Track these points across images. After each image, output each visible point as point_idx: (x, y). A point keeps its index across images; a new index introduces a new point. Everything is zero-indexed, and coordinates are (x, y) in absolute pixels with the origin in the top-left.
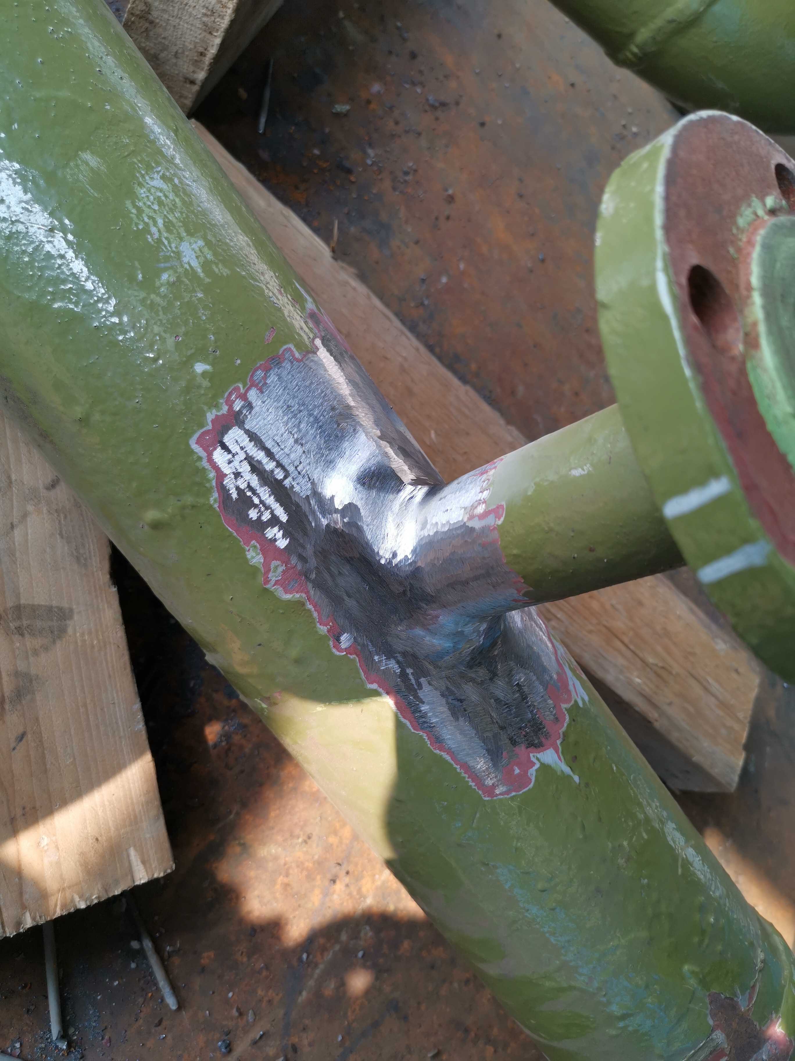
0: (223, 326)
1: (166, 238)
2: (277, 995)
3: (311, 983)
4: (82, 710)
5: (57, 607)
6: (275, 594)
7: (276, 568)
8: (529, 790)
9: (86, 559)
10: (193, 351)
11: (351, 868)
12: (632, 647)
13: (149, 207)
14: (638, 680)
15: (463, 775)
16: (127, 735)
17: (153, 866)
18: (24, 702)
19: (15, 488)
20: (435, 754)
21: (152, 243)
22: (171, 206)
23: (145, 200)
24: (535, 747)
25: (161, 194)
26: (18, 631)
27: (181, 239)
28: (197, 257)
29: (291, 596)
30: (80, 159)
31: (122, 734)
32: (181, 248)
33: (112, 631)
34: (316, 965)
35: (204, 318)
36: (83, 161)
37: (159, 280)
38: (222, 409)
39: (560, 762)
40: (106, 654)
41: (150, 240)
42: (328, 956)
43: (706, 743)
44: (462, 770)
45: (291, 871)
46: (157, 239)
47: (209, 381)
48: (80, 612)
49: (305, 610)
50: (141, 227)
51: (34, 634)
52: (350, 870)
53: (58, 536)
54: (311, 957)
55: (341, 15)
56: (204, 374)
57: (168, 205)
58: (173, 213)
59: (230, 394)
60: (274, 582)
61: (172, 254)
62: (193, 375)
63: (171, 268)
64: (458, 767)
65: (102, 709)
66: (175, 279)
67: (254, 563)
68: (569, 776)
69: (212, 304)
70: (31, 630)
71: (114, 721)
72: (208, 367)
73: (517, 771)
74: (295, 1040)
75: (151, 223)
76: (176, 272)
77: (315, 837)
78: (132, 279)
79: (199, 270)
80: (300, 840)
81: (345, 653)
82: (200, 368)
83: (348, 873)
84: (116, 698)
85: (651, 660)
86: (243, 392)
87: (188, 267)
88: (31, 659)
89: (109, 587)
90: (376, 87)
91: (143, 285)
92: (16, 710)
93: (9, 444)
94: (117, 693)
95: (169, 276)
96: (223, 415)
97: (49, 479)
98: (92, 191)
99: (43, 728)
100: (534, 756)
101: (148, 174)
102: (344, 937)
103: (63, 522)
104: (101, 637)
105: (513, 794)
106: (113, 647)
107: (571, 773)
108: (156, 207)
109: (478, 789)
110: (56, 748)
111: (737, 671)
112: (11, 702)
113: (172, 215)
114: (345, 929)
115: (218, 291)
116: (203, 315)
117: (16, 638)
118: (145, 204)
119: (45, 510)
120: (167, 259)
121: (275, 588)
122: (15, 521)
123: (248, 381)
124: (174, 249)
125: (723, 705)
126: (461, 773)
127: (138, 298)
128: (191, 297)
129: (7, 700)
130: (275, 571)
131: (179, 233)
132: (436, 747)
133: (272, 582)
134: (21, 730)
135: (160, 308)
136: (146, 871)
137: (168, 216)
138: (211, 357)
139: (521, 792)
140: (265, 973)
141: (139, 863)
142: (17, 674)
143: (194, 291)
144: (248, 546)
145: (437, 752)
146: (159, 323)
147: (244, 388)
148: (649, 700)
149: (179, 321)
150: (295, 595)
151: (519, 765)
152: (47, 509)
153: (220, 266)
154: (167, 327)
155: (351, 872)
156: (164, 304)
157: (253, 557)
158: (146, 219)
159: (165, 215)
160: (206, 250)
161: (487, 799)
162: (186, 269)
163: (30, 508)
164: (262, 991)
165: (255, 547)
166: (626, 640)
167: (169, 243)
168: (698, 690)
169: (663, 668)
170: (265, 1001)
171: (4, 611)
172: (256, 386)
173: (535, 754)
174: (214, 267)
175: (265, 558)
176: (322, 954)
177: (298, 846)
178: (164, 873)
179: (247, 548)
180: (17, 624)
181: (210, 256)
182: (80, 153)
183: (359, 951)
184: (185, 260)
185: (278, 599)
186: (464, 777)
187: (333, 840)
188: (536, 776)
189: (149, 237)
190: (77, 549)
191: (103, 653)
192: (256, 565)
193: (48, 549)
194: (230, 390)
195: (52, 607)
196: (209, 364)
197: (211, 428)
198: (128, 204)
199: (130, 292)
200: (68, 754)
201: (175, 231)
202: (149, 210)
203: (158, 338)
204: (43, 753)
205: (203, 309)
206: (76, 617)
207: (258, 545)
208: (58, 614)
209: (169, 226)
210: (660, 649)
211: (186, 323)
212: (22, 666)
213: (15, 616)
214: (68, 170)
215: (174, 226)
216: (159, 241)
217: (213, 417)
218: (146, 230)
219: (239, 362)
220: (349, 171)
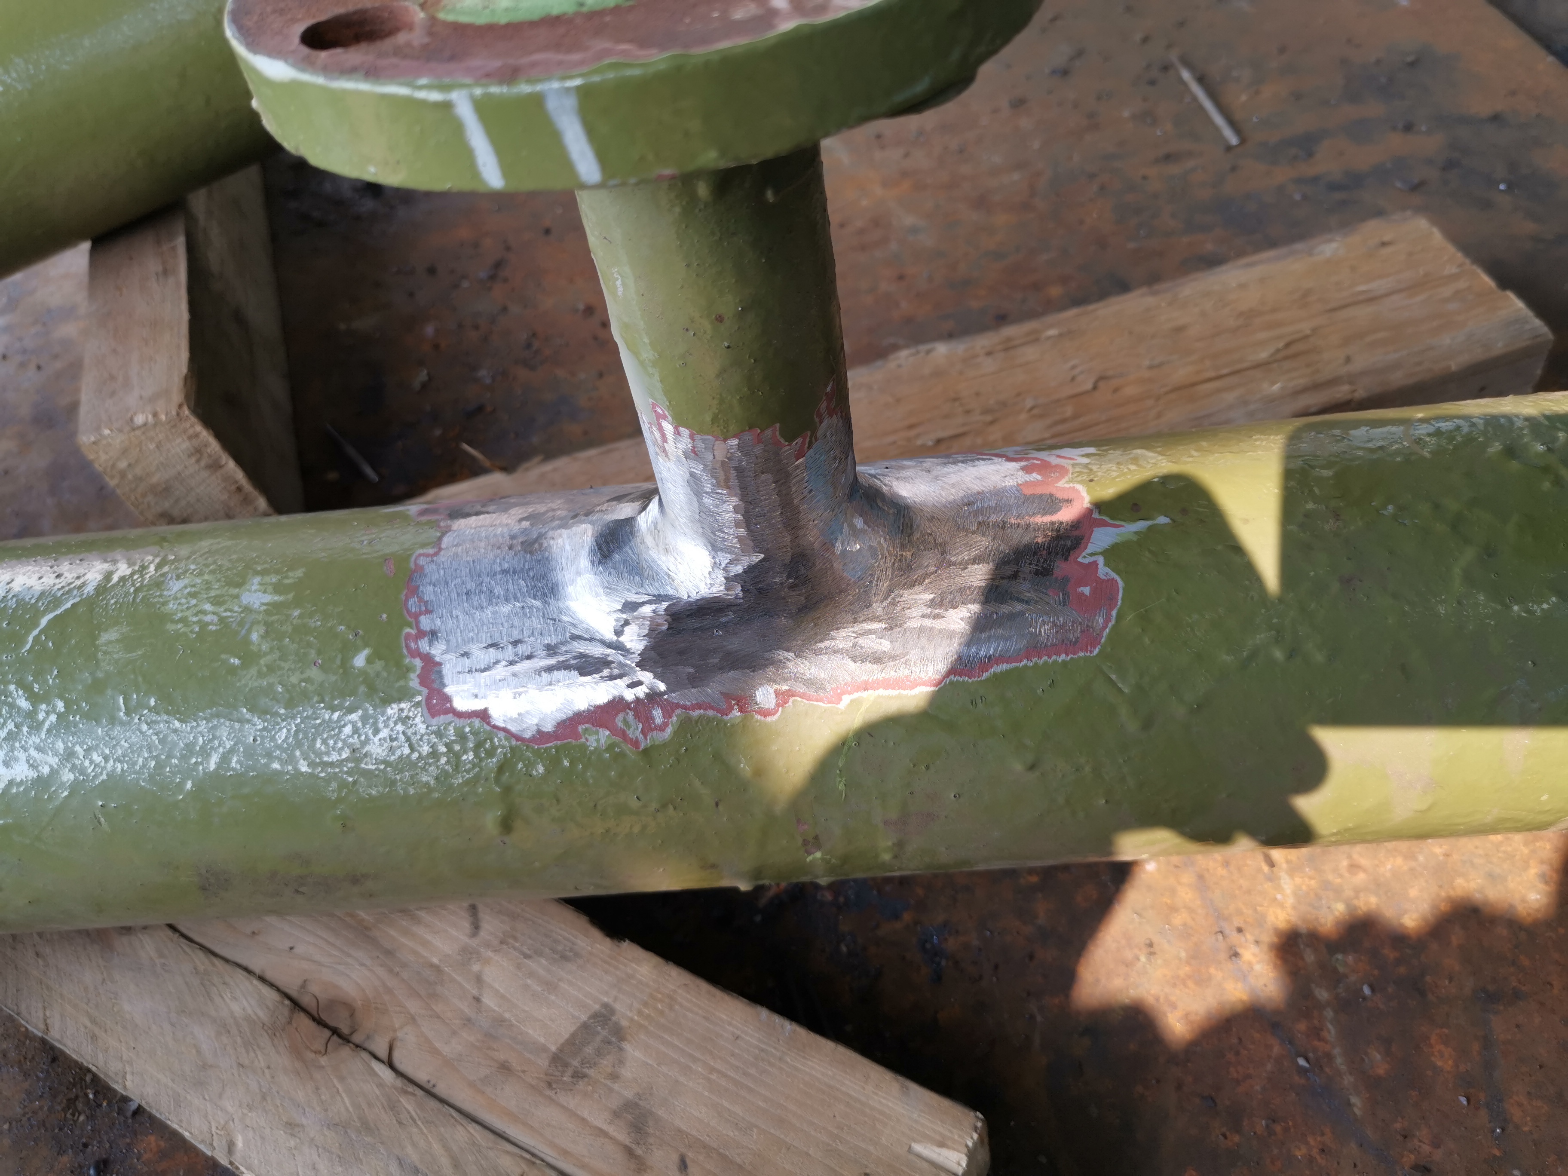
0: (341, 609)
1: (225, 611)
2: (1323, 1134)
3: (1348, 1080)
4: (714, 1077)
5: (590, 1018)
6: (657, 743)
7: (625, 722)
8: (1124, 589)
9: (571, 950)
10: (340, 656)
11: (1237, 922)
12: (1225, 371)
13: (188, 608)
14: (1276, 387)
15: (1041, 662)
16: (784, 1049)
17: (956, 1137)
18: (651, 1131)
19: (446, 967)
20: (987, 680)
21: (218, 627)
22: (204, 587)
23: (180, 608)
24: (1075, 548)
25: (188, 590)
26: (578, 1077)
27: (237, 597)
28: (265, 592)
29: (670, 726)
30: (102, 646)
31: (778, 1054)
32: (244, 602)
33: (665, 979)
34: (1329, 1057)
35: (319, 623)
36: (105, 645)
37: (254, 644)
38: (416, 666)
39: (1121, 528)
40: (681, 1005)
41: (214, 628)
42: (1331, 1031)
43: (1446, 340)
44: (1034, 660)
45: (1173, 998)
46: (219, 620)
47: (380, 659)
48: (616, 999)
49: (697, 722)
50: (197, 629)
51: (595, 1063)
52: (1239, 925)
53: (525, 960)
54: (1311, 1055)
55: (342, 326)
56: (369, 660)
57: (202, 589)
58: (212, 589)
59: (407, 647)
60: (641, 735)
61: (242, 615)
62: (363, 672)
63: (253, 624)
64: (1025, 661)
65: (733, 1055)
66: (264, 628)
67: (605, 743)
68: (1150, 528)
69: (313, 606)
70: (588, 1062)
71: (757, 1051)
72: (366, 652)
73: (1086, 590)
74: (1410, 1159)
75: (201, 616)
76: (259, 622)
77: (1156, 939)
78: (232, 671)
79: (276, 598)
80: (1143, 959)
81: (780, 708)
82: (360, 661)
83: (1240, 930)
84: (735, 1031)
85: (1263, 355)
86: (416, 632)
87: (265, 607)
88: (616, 1087)
89: (618, 946)
90: (429, 330)
91: (245, 665)
92: (651, 1145)
93: (403, 940)
94: (730, 1024)
95: (257, 631)
96: (423, 668)
97: (466, 925)
98: (134, 654)
99: (694, 1133)
100: (1085, 557)
101: (163, 590)
102: (1322, 994)
103: (517, 945)
104: (660, 996)
105: (1114, 613)
106: (680, 991)
107: (1150, 523)
108: (194, 602)
109: (1074, 654)
110: (728, 1135)
111: (1384, 244)
112: (639, 1144)
113: (213, 591)
114: (1313, 986)
115: (308, 592)
116: (315, 622)
117: (581, 1085)
118: (182, 611)
119: (490, 954)
120: (241, 623)
121: (650, 739)
122: (475, 992)
123: (408, 617)
124: (241, 610)
125: (1413, 288)
126: (1036, 663)
127: (254, 678)
128: (292, 623)
129: (633, 1146)
130: (629, 727)
131: (231, 596)
132: (979, 673)
133: (641, 737)
134: (675, 1157)
135: (278, 662)
136: (954, 1149)
137: (210, 595)
138: (359, 642)
139: (1119, 603)
140: (1278, 1128)
141: (938, 1150)
142: (616, 1114)
143: (288, 616)
144: (581, 738)
145: (985, 675)
146: (290, 673)
147: (411, 628)
148: (1316, 387)
149: (302, 651)
150: (672, 722)
151: (1082, 582)
152: (492, 951)
153: (291, 574)
154: (300, 668)
155: (1242, 925)
156: (276, 655)
157: (598, 741)
158: (195, 619)
159: (207, 598)
160: (267, 579)
161: (1097, 651)
162: (265, 611)
163: (476, 967)
164: (1300, 1149)
165: (586, 729)
166: (1211, 374)
167: (231, 611)
168: (1362, 314)
169: (1288, 345)
170: (1318, 1157)
171: (546, 1074)
172: (421, 614)
173: (1084, 554)
174: (287, 581)
175: (606, 728)
176: (1321, 1039)
177: (1148, 966)
178: (976, 1131)
179: (583, 740)
180: (570, 1072)
181: (274, 579)
182: (97, 642)
183: (1362, 989)
184: (256, 606)
185: (665, 745)
186: (1046, 662)
187: (1178, 920)
188: (1113, 570)
189: (211, 627)
190: (554, 951)
191: (677, 1007)
192: (609, 743)
193: (529, 981)
194: (404, 645)
195: (585, 1023)
196: (364, 649)
197: (427, 691)
198: (170, 627)
199: (243, 682)
200: (746, 1129)
201: (226, 598)
202: (191, 610)
203: (304, 684)
204: (720, 1154)
205: (311, 618)
206: (617, 1006)
207: (587, 725)
208: (598, 1022)
209: (217, 601)
210: (1262, 335)
211: (309, 645)
212: (614, 1103)
213: (560, 1068)
214: (102, 664)
215: (223, 596)
216: (222, 620)
217: (417, 680)
218: (203, 625)
219: (384, 616)
220: (480, 409)
